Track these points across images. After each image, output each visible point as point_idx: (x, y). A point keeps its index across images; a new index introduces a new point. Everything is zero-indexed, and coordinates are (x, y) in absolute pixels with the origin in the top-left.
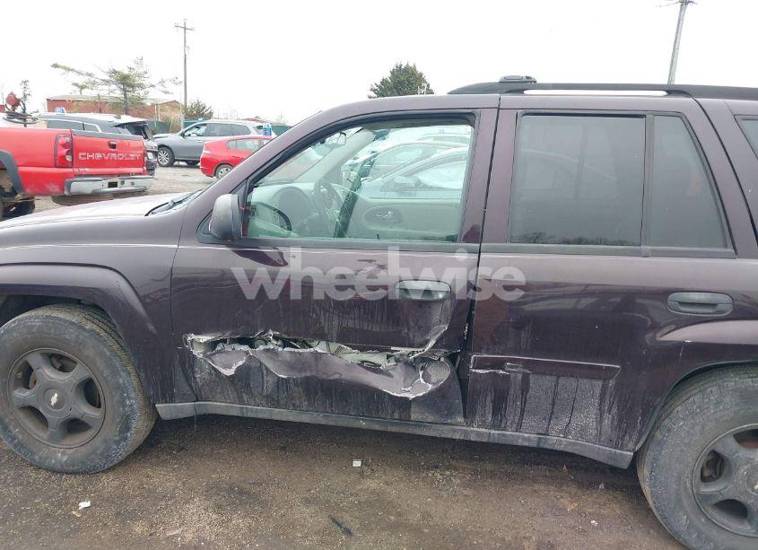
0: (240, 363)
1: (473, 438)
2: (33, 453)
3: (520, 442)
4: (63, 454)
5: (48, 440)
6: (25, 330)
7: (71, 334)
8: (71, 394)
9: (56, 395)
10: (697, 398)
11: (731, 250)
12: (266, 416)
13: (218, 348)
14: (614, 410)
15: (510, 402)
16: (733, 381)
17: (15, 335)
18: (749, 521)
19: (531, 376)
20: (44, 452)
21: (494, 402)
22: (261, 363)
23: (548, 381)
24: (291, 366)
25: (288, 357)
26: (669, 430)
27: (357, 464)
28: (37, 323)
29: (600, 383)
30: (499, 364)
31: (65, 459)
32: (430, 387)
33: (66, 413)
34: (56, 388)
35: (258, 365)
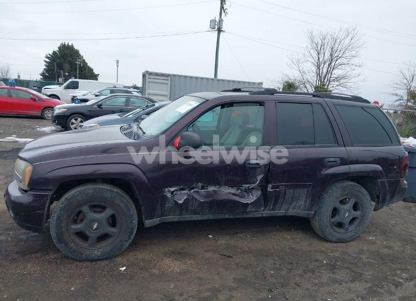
0: (185, 198)
1: (264, 215)
2: (82, 254)
3: (280, 214)
4: (97, 251)
5: (89, 247)
6: (84, 195)
7: (108, 195)
8: (105, 223)
9: (96, 224)
10: (330, 191)
11: (337, 145)
12: (189, 219)
13: (174, 193)
14: (310, 198)
15: (280, 200)
16: (339, 185)
17: (78, 198)
18: (343, 228)
19: (287, 190)
20: (88, 252)
21: (274, 201)
22: (193, 197)
23: (292, 191)
24: (205, 197)
25: (204, 193)
26: (324, 203)
27: (211, 236)
28: (91, 191)
29: (306, 190)
30: (278, 187)
31: (99, 253)
32: (255, 198)
33: (101, 232)
34: (96, 221)
35: (192, 198)
